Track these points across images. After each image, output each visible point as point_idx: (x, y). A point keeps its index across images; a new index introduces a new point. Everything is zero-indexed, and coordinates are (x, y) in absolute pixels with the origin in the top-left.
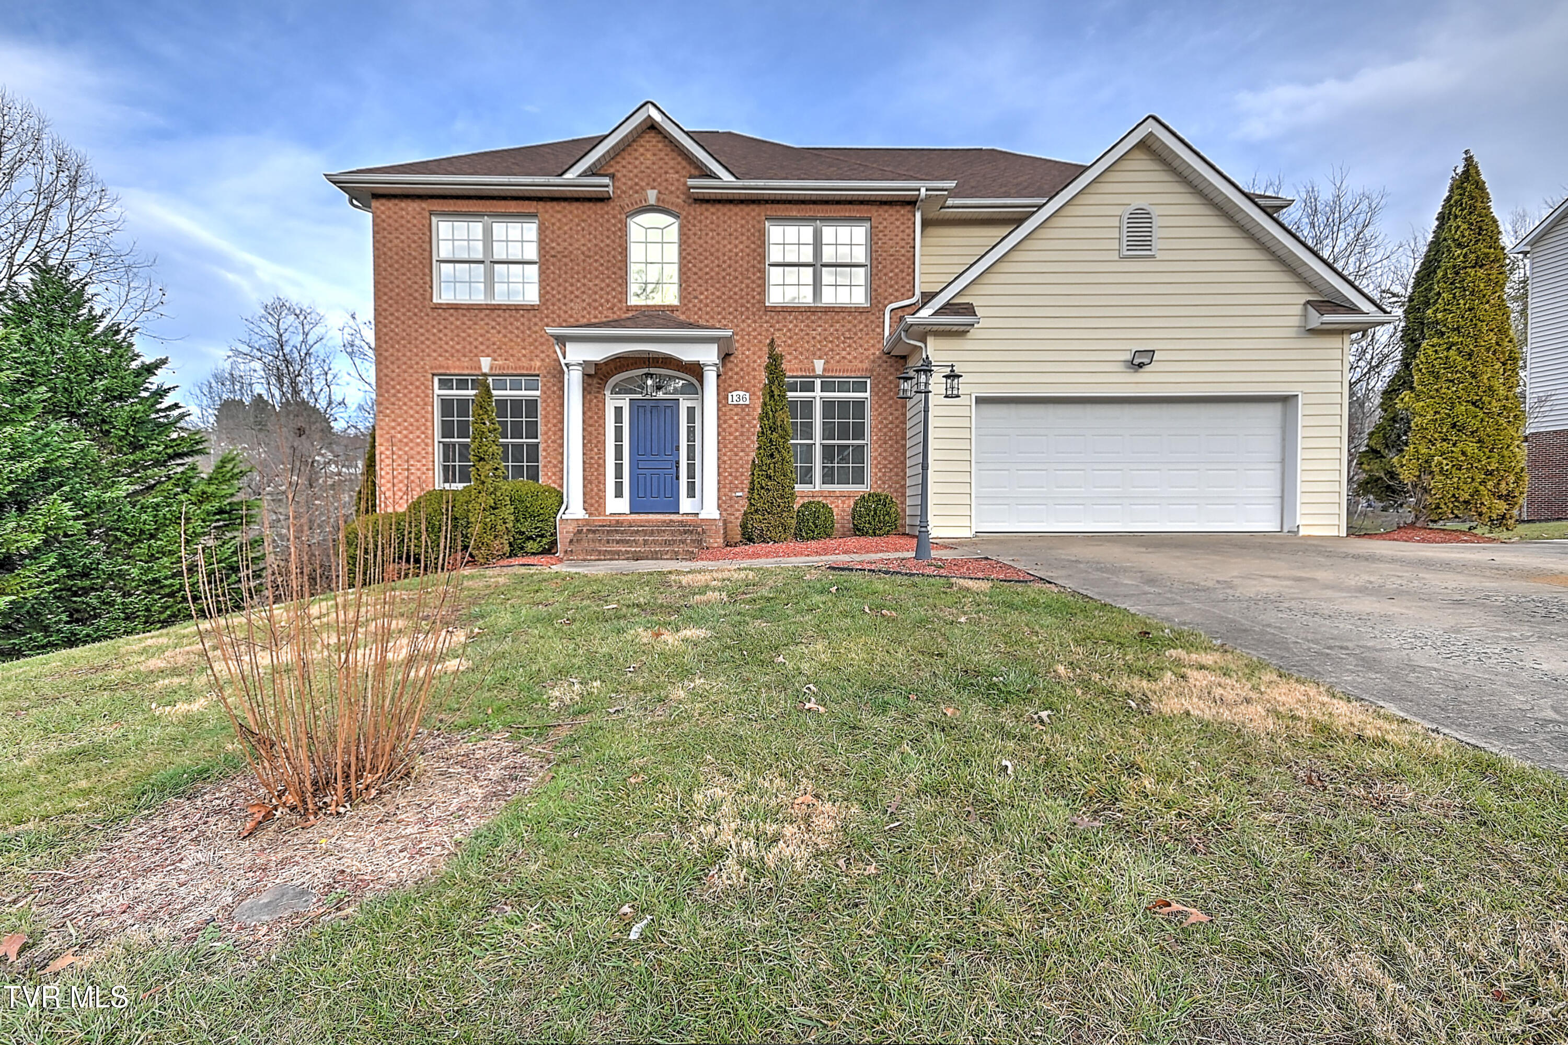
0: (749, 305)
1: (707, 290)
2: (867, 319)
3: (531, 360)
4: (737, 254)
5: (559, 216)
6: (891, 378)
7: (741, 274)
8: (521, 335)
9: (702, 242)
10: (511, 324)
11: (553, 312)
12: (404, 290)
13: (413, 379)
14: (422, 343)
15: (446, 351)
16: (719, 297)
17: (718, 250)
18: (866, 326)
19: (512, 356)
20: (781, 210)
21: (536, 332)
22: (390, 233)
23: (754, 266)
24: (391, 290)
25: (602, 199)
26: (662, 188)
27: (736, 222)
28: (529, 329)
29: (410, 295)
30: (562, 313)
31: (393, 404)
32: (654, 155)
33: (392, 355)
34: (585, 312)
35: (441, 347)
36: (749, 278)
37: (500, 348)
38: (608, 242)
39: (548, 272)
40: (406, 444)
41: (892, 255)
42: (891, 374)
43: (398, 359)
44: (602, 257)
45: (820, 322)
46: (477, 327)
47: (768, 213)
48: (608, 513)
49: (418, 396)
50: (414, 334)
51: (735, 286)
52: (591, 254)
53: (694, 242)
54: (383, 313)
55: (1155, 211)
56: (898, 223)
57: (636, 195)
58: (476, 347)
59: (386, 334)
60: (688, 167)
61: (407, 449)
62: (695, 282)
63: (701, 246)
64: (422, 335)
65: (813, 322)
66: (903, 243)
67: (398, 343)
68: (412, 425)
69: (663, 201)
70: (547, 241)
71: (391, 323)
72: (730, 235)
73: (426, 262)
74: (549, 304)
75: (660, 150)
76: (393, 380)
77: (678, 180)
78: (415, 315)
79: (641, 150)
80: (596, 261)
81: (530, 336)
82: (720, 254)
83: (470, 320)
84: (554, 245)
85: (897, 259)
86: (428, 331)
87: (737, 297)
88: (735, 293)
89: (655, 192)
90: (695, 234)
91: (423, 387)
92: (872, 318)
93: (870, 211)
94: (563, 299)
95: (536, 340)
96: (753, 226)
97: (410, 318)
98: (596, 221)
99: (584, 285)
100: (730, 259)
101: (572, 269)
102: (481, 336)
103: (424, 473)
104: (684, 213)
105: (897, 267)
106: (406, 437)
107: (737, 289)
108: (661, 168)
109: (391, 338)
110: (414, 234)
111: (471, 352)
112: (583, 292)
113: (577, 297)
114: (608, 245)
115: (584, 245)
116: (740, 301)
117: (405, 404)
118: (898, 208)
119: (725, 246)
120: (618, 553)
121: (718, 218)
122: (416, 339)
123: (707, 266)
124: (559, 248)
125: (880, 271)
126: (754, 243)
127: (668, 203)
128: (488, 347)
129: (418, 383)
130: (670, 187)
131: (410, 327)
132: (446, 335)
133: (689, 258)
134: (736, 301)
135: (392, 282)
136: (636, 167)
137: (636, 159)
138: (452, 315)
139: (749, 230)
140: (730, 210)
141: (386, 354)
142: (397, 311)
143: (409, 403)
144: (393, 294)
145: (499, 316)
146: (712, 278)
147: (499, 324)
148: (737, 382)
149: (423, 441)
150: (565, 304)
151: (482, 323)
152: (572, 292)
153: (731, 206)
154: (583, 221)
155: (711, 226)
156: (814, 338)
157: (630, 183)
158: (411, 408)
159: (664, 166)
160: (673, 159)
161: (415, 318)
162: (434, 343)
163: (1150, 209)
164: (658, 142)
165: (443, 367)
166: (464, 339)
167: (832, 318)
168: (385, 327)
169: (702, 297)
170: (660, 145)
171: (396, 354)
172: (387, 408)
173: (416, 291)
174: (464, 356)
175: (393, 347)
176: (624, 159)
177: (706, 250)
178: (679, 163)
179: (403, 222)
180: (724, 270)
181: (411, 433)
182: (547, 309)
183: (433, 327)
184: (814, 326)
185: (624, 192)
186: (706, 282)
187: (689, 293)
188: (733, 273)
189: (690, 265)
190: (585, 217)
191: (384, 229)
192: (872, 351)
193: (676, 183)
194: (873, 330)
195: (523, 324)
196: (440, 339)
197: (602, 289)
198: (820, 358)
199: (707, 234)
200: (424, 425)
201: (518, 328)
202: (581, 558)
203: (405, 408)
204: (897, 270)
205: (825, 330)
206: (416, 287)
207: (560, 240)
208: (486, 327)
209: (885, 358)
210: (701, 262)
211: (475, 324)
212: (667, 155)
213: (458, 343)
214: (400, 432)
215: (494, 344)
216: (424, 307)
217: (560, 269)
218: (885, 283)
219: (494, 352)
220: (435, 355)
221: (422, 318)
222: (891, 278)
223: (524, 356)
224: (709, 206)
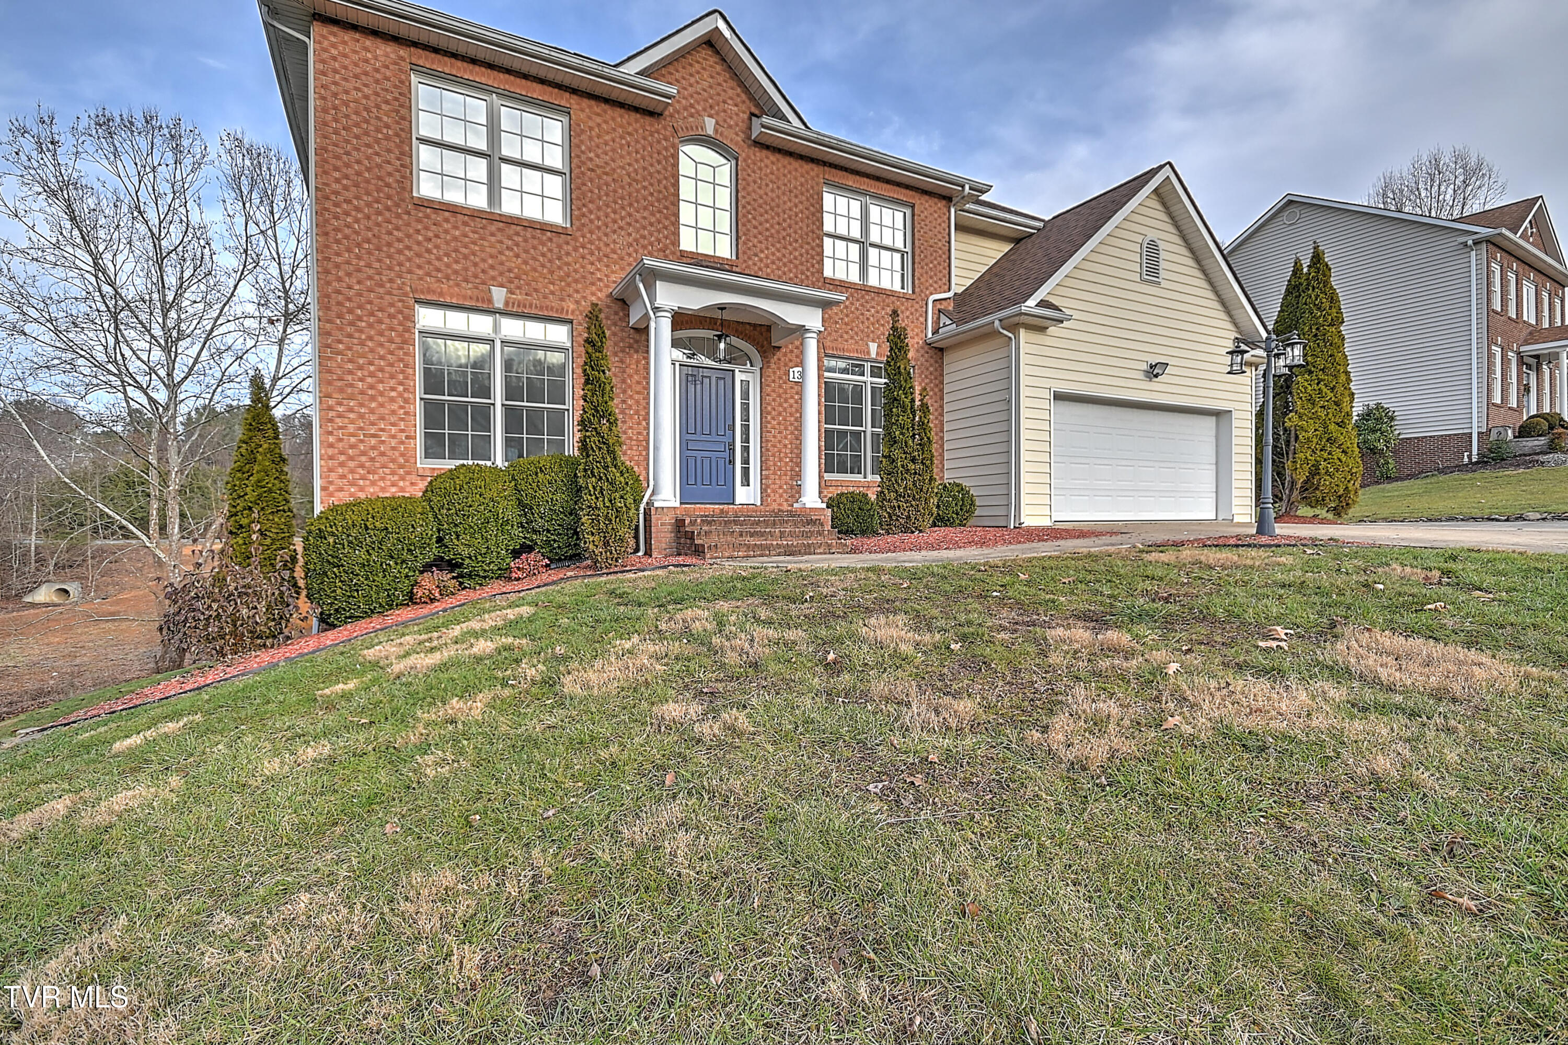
0: (809, 274)
1: (767, 249)
2: (912, 306)
3: (562, 300)
4: (796, 215)
5: (599, 120)
6: (931, 369)
7: (801, 237)
8: (548, 265)
9: (761, 192)
10: (535, 248)
11: (591, 242)
12: (368, 170)
13: (385, 303)
14: (400, 252)
15: (438, 270)
16: (779, 259)
17: (778, 206)
18: (912, 314)
19: (536, 290)
21: (568, 264)
22: (346, 80)
23: (813, 232)
24: (347, 165)
25: (652, 113)
26: (720, 120)
27: (796, 179)
28: (559, 258)
29: (380, 178)
30: (602, 245)
31: (350, 336)
32: (712, 77)
33: (348, 263)
34: (631, 249)
35: (429, 263)
36: (808, 243)
37: (518, 277)
38: (659, 167)
39: (584, 188)
40: (373, 398)
41: (931, 246)
42: (931, 365)
43: (359, 270)
44: (651, 185)
45: (873, 303)
46: (486, 243)
47: (826, 177)
49: (392, 329)
50: (386, 237)
51: (795, 249)
52: (639, 177)
53: (754, 191)
54: (333, 197)
55: (1162, 245)
56: (936, 215)
57: (691, 119)
58: (483, 271)
59: (337, 230)
60: (748, 102)
61: (373, 405)
62: (755, 237)
63: (761, 197)
64: (399, 240)
65: (867, 302)
66: (940, 237)
67: (359, 245)
68: (381, 370)
69: (721, 134)
70: (583, 148)
71: (347, 214)
72: (790, 191)
73: (401, 137)
74: (585, 230)
75: (718, 74)
76: (349, 299)
77: (737, 115)
78: (388, 209)
79: (697, 67)
80: (645, 188)
81: (560, 268)
82: (780, 210)
83: (474, 232)
84: (592, 155)
85: (936, 251)
86: (409, 236)
87: (797, 262)
88: (796, 258)
89: (714, 121)
90: (755, 182)
91: (400, 317)
92: (917, 306)
93: (914, 198)
94: (603, 228)
95: (568, 275)
96: (812, 187)
97: (379, 213)
98: (645, 139)
99: (630, 215)
100: (790, 218)
101: (615, 191)
102: (492, 257)
103: (402, 443)
104: (744, 155)
105: (936, 259)
106: (371, 387)
107: (797, 254)
108: (719, 94)
109: (347, 237)
110: (386, 90)
111: (476, 277)
112: (629, 224)
113: (621, 228)
114: (659, 172)
115: (629, 165)
116: (800, 267)
117: (370, 338)
118: (936, 200)
119: (785, 203)
120: (768, 547)
121: (778, 169)
122: (389, 245)
123: (767, 221)
124: (598, 162)
125: (922, 260)
126: (813, 206)
127: (727, 137)
128: (501, 274)
129: (392, 310)
130: (728, 120)
131: (378, 225)
132: (437, 247)
133: (749, 207)
134: (796, 267)
135: (348, 153)
136: (691, 85)
137: (691, 75)
138: (447, 220)
139: (808, 191)
140: (790, 164)
141: (339, 260)
142: (358, 198)
143: (377, 338)
144: (350, 171)
145: (517, 234)
146: (772, 236)
147: (517, 245)
149: (400, 395)
150: (606, 235)
151: (493, 239)
152: (615, 221)
153: (792, 160)
154: (630, 134)
155: (771, 176)
156: (868, 319)
157: (684, 102)
158: (381, 345)
159: (723, 93)
160: (732, 89)
161: (387, 214)
162: (419, 255)
163: (1159, 243)
164: (716, 63)
165: (434, 292)
166: (466, 257)
167: (884, 301)
168: (337, 218)
169: (762, 255)
170: (718, 68)
171: (354, 262)
172: (340, 342)
173: (390, 174)
174: (466, 281)
175: (349, 250)
176: (677, 71)
177: (766, 203)
178: (738, 95)
179: (367, 67)
180: (784, 229)
181: (382, 382)
182: (583, 236)
183: (418, 232)
184: (868, 306)
185: (678, 112)
186: (767, 240)
187: (749, 249)
188: (793, 235)
189: (750, 216)
190: (630, 129)
191: (336, 71)
192: (916, 340)
193: (735, 117)
194: (917, 319)
195: (550, 250)
196: (429, 251)
197: (651, 224)
198: (873, 341)
199: (767, 185)
200: (403, 372)
201: (543, 255)
202: (727, 554)
203: (370, 344)
204: (935, 262)
205: (878, 312)
206: (389, 168)
207: (600, 151)
208: (498, 245)
209: (926, 347)
210: (761, 215)
211: (483, 239)
212: (725, 81)
213: (457, 262)
214: (361, 380)
215: (510, 271)
216: (403, 200)
217: (599, 189)
218: (927, 273)
219: (511, 282)
220: (420, 272)
221: (398, 216)
222: (931, 269)
223: (552, 293)
224: (769, 153)
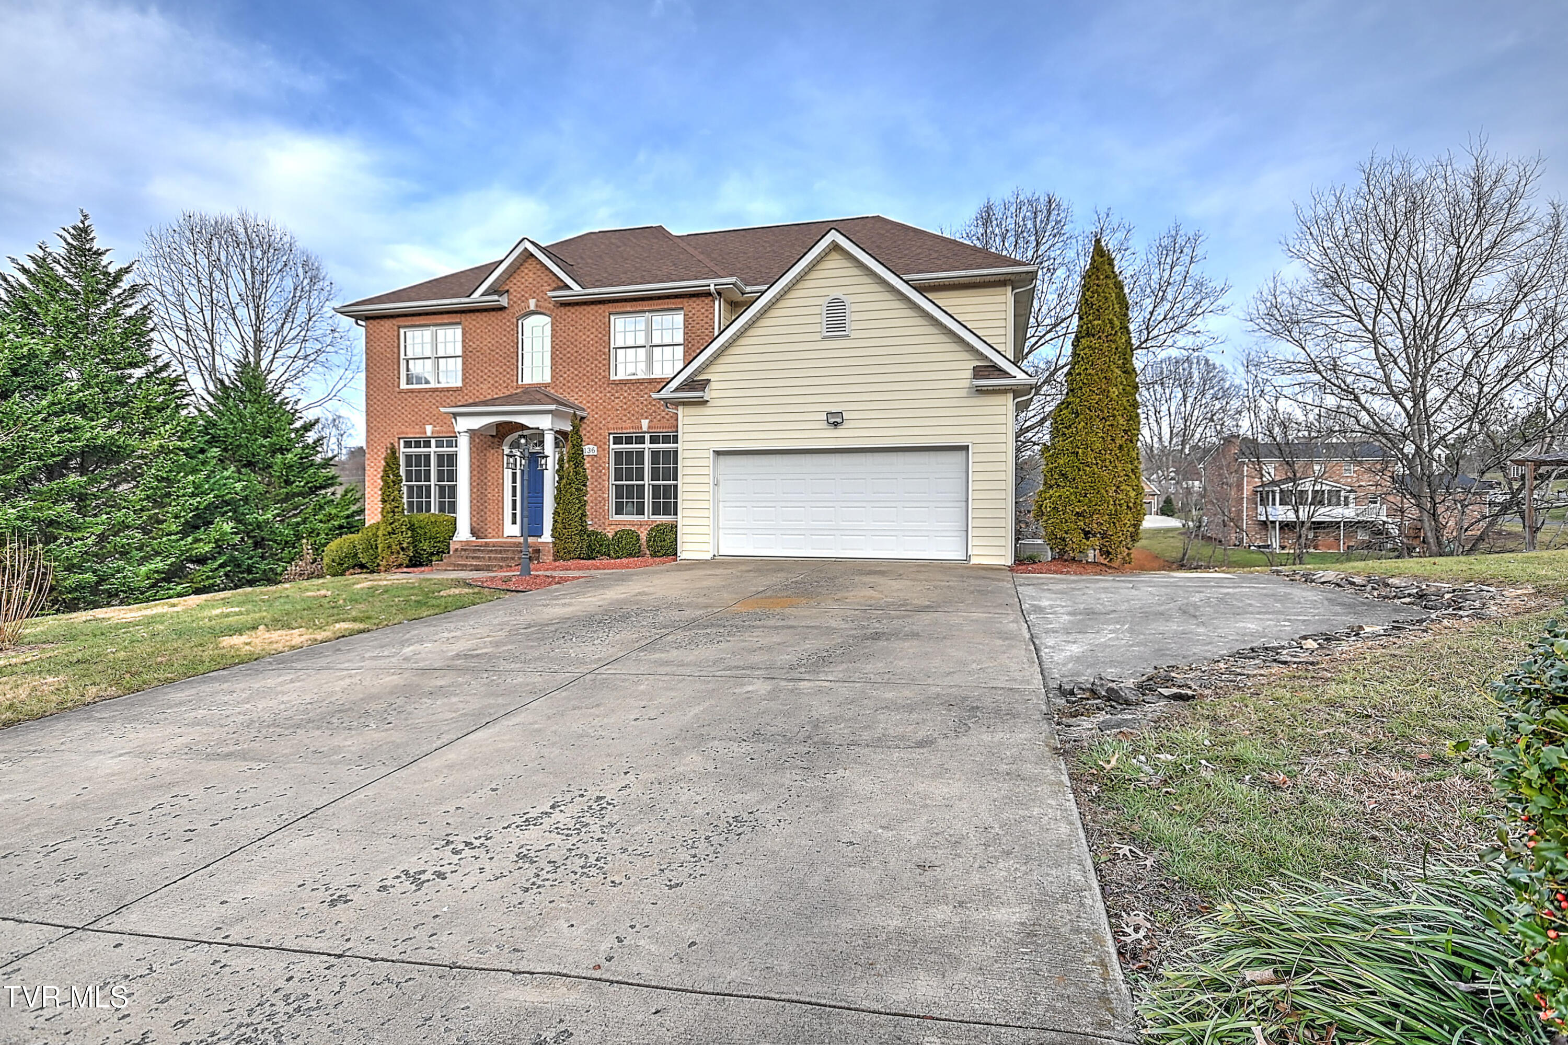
0: (597, 380)
1: (569, 370)
4: (589, 342)
5: (474, 323)
7: (592, 357)
9: (566, 334)
10: (445, 401)
11: (470, 392)
12: (382, 381)
13: (387, 442)
14: (393, 416)
15: (407, 422)
16: (577, 375)
17: (576, 340)
19: (445, 423)
20: (619, 307)
22: (375, 343)
23: (602, 350)
24: (375, 382)
25: (502, 309)
26: (539, 298)
27: (588, 319)
29: (386, 384)
31: (375, 459)
32: (531, 277)
33: (375, 426)
34: (490, 390)
35: (403, 419)
36: (597, 360)
37: (438, 419)
38: (505, 339)
39: (467, 363)
41: (698, 336)
43: (378, 429)
44: (501, 350)
45: (646, 391)
46: (424, 404)
47: (613, 311)
48: (505, 535)
50: (388, 411)
51: (588, 366)
52: (494, 348)
53: (561, 335)
54: (370, 397)
55: (848, 300)
56: (703, 311)
57: (523, 304)
58: (423, 418)
59: (372, 412)
60: (551, 282)
62: (561, 365)
63: (565, 338)
64: (392, 411)
65: (641, 391)
66: (707, 326)
67: (379, 417)
69: (541, 307)
70: (467, 341)
71: (375, 404)
72: (585, 328)
73: (395, 361)
74: (468, 385)
75: (538, 270)
76: (375, 443)
78: (390, 397)
79: (526, 271)
80: (497, 353)
82: (577, 343)
83: (420, 400)
84: (471, 343)
85: (702, 339)
86: (396, 408)
87: (589, 374)
88: (588, 372)
89: (535, 301)
90: (561, 330)
93: (685, 304)
94: (476, 382)
96: (600, 321)
97: (387, 400)
98: (497, 325)
99: (489, 371)
100: (584, 346)
101: (482, 360)
102: (427, 410)
104: (554, 314)
107: (589, 369)
108: (539, 282)
109: (375, 414)
110: (388, 342)
111: (420, 422)
112: (489, 377)
113: (485, 380)
114: (505, 342)
115: (489, 342)
116: (591, 377)
117: (382, 459)
118: (699, 300)
119: (581, 337)
121: (576, 316)
122: (389, 414)
123: (569, 352)
124: (474, 346)
125: (690, 348)
126: (600, 333)
127: (544, 308)
128: (430, 418)
130: (544, 296)
131: (386, 406)
132: (406, 411)
133: (557, 347)
134: (588, 378)
135: (375, 376)
136: (521, 284)
137: (521, 277)
138: (409, 397)
139: (597, 324)
140: (584, 310)
141: (372, 425)
142: (379, 395)
144: (376, 384)
145: (437, 396)
146: (572, 361)
147: (437, 402)
148: (589, 438)
150: (478, 386)
151: (427, 401)
152: (482, 377)
153: (585, 307)
154: (489, 325)
155: (571, 322)
156: (642, 403)
157: (519, 295)
159: (541, 281)
160: (541, 278)
161: (389, 400)
162: (399, 416)
163: (843, 298)
164: (533, 266)
165: (404, 433)
166: (417, 413)
168: (371, 406)
169: (565, 376)
170: (538, 266)
171: (377, 425)
172: (372, 462)
173: (390, 381)
174: (417, 425)
175: (375, 420)
176: (515, 278)
177: (568, 341)
178: (545, 280)
179: (382, 334)
180: (580, 355)
182: (462, 392)
183: (399, 405)
184: (642, 393)
185: (515, 302)
186: (568, 365)
187: (557, 371)
188: (586, 357)
189: (558, 352)
190: (490, 322)
191: (372, 340)
195: (451, 401)
196: (403, 413)
197: (500, 373)
198: (646, 418)
199: (569, 329)
201: (448, 404)
205: (650, 397)
206: (389, 378)
207: (475, 340)
208: (429, 404)
210: (565, 350)
211: (423, 402)
212: (538, 276)
213: (413, 416)
214: (380, 479)
215: (434, 416)
216: (393, 392)
217: (475, 360)
219: (435, 421)
220: (401, 425)
221: (392, 400)
224: (570, 308)
